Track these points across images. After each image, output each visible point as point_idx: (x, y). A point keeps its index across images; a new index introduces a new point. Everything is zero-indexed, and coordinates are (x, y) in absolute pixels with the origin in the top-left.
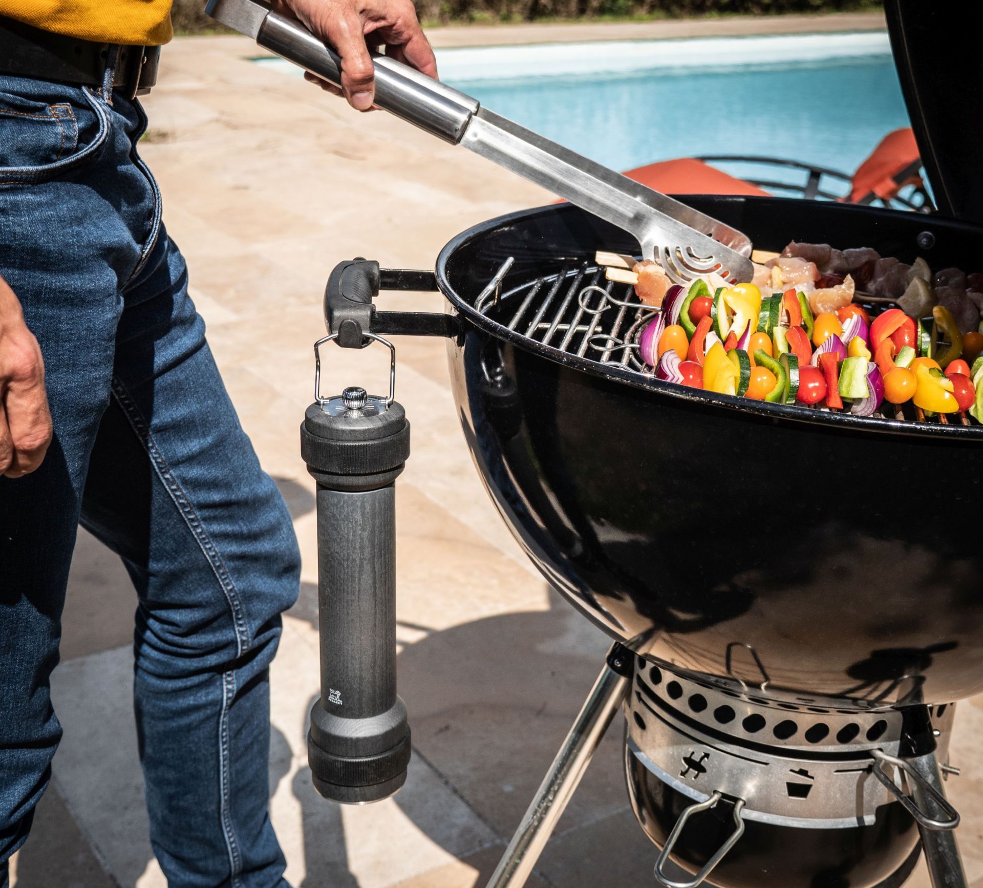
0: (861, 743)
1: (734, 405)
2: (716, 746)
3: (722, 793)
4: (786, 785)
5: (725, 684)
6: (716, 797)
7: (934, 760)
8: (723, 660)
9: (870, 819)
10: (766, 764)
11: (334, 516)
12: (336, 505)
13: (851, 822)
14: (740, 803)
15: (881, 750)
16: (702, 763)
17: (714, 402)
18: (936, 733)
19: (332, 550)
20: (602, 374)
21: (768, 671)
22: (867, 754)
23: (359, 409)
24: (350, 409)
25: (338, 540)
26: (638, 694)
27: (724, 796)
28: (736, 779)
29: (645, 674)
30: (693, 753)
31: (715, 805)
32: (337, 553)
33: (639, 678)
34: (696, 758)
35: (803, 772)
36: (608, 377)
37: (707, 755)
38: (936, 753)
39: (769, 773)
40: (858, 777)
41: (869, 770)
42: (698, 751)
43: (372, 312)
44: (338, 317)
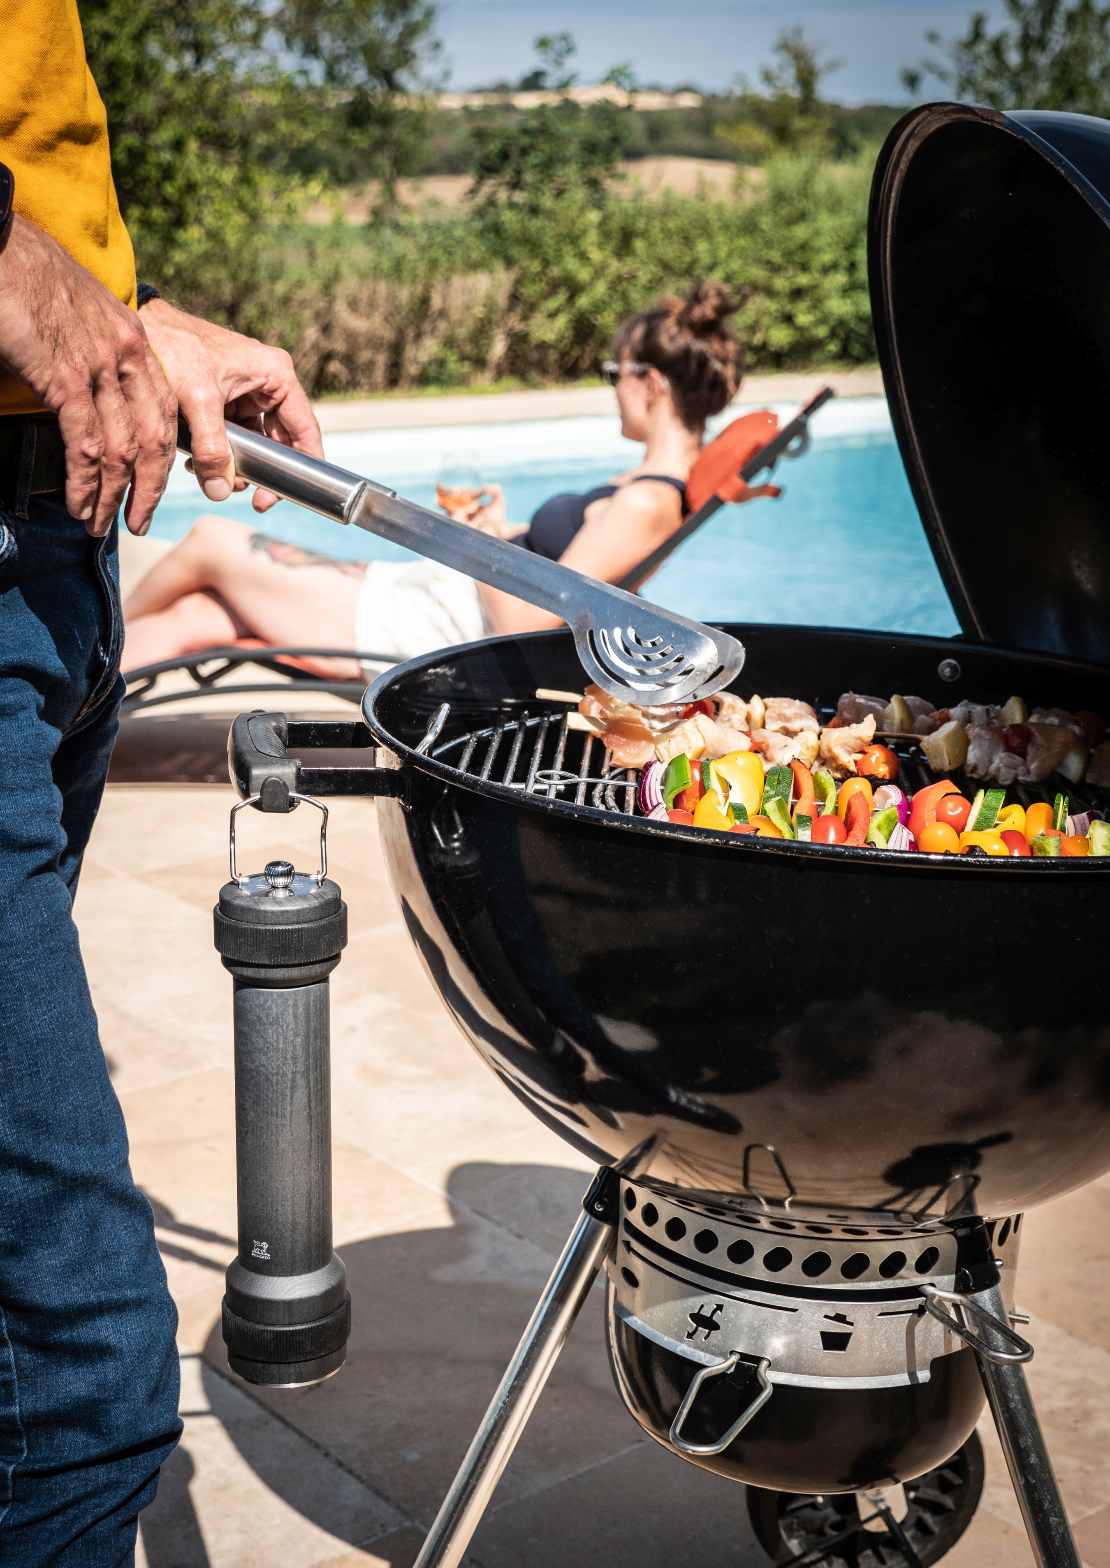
0: (908, 1277)
1: (755, 845)
2: (731, 1294)
3: (740, 1353)
4: (819, 1335)
5: (741, 1204)
6: (734, 1358)
7: (997, 1295)
8: (740, 1173)
9: (924, 1376)
10: (794, 1310)
11: (260, 1019)
12: (263, 1006)
13: (902, 1380)
14: (764, 1364)
15: (932, 1285)
16: (715, 1318)
17: (731, 843)
18: (998, 1263)
19: (257, 1063)
20: (598, 820)
21: (795, 1183)
22: (914, 1292)
23: (286, 887)
24: (274, 887)
25: (265, 1050)
26: (627, 1244)
27: (744, 1357)
28: (758, 1335)
29: (635, 1216)
30: (702, 1306)
31: (732, 1370)
32: (264, 1065)
33: (628, 1225)
34: (707, 1312)
35: (840, 1318)
36: (605, 822)
37: (720, 1307)
38: (1000, 1286)
39: (799, 1321)
40: (907, 1321)
41: (920, 1311)
42: (707, 1303)
43: (298, 770)
44: (258, 777)
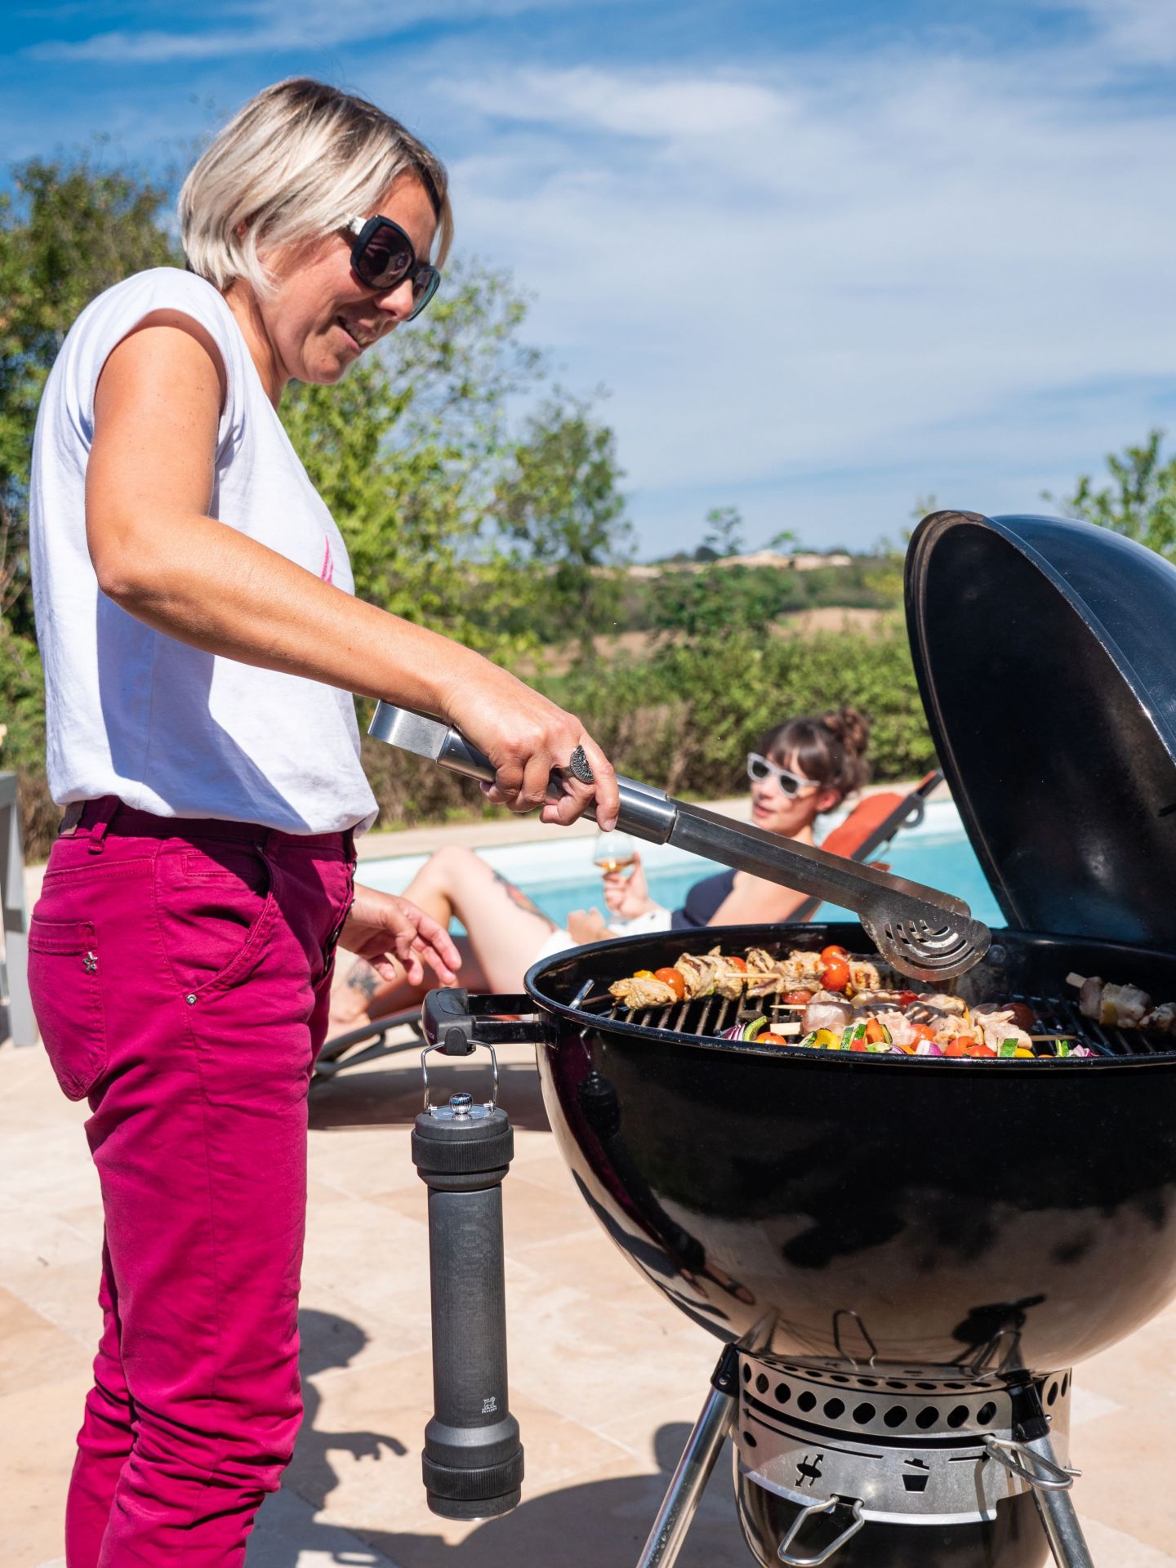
0: (971, 1428)
2: (829, 1445)
3: (839, 1496)
4: (902, 1478)
5: (835, 1365)
6: (834, 1500)
7: (1048, 1444)
8: (832, 1338)
9: (992, 1514)
10: (880, 1457)
13: (975, 1517)
14: (859, 1503)
15: (992, 1435)
16: (817, 1467)
18: (1048, 1418)
21: (876, 1344)
22: (977, 1441)
23: (466, 1113)
24: (457, 1114)
26: (748, 1415)
27: (843, 1499)
28: (852, 1482)
29: (751, 1387)
30: (807, 1457)
31: (833, 1510)
33: (747, 1396)
34: (810, 1462)
35: (917, 1463)
37: (820, 1457)
38: (1050, 1436)
39: (884, 1466)
40: (974, 1467)
41: (985, 1457)
42: (809, 1454)
43: (474, 1023)
44: (443, 1028)
